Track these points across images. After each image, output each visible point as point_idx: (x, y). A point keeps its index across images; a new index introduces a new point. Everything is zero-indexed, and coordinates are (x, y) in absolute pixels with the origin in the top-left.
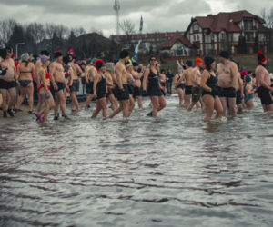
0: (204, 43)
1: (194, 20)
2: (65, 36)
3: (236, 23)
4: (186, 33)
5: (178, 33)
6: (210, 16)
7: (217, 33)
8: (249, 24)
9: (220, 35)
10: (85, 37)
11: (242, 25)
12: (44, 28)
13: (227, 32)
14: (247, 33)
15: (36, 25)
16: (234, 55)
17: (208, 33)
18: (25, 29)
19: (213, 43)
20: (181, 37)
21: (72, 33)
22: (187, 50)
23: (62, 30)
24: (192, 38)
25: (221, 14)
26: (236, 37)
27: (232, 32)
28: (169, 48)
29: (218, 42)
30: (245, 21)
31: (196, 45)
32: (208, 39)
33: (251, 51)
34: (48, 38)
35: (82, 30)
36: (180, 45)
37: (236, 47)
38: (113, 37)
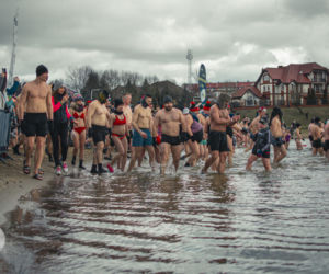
0: (274, 94)
1: (264, 71)
2: (139, 84)
3: (306, 75)
4: (256, 83)
5: (248, 83)
6: (280, 67)
7: (287, 85)
8: (318, 77)
9: (290, 86)
10: (158, 84)
11: (311, 77)
12: (119, 75)
13: (297, 84)
14: (317, 85)
15: (111, 72)
16: (303, 106)
17: (278, 85)
18: (100, 76)
19: (282, 94)
20: (252, 88)
21: (146, 80)
22: (258, 100)
23: (136, 77)
24: (262, 89)
25: (291, 65)
26: (306, 88)
27: (302, 84)
28: (239, 98)
29: (287, 93)
30: (315, 73)
31: (266, 96)
32: (278, 90)
33: (320, 102)
34: (122, 84)
35: (155, 78)
36: (250, 95)
37: (305, 98)
38: (185, 85)
